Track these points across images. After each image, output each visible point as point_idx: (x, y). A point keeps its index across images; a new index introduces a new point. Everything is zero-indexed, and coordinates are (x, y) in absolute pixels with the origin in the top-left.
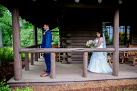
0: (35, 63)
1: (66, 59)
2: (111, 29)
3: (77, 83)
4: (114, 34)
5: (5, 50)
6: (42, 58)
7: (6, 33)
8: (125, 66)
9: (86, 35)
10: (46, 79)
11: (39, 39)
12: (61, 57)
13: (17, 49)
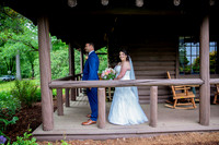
0: (72, 103)
3: (141, 137)
7: (25, 58)
10: (91, 129)
13: (46, 83)
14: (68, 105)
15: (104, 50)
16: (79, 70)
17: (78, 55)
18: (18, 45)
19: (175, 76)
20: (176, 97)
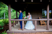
0: (16, 24)
2: (46, 12)
4: (47, 13)
5: (6, 20)
6: (19, 23)
9: (36, 14)
11: (18, 16)
15: (25, 12)
18: (5, 11)
19: (41, 18)
20: (41, 23)
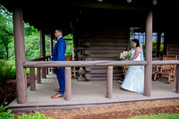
1: (84, 76)
3: (100, 106)
6: (51, 75)
8: (158, 83)
10: (59, 101)
12: (77, 73)
13: (21, 62)
14: (39, 82)
15: (70, 36)
16: (49, 52)
17: (48, 40)
